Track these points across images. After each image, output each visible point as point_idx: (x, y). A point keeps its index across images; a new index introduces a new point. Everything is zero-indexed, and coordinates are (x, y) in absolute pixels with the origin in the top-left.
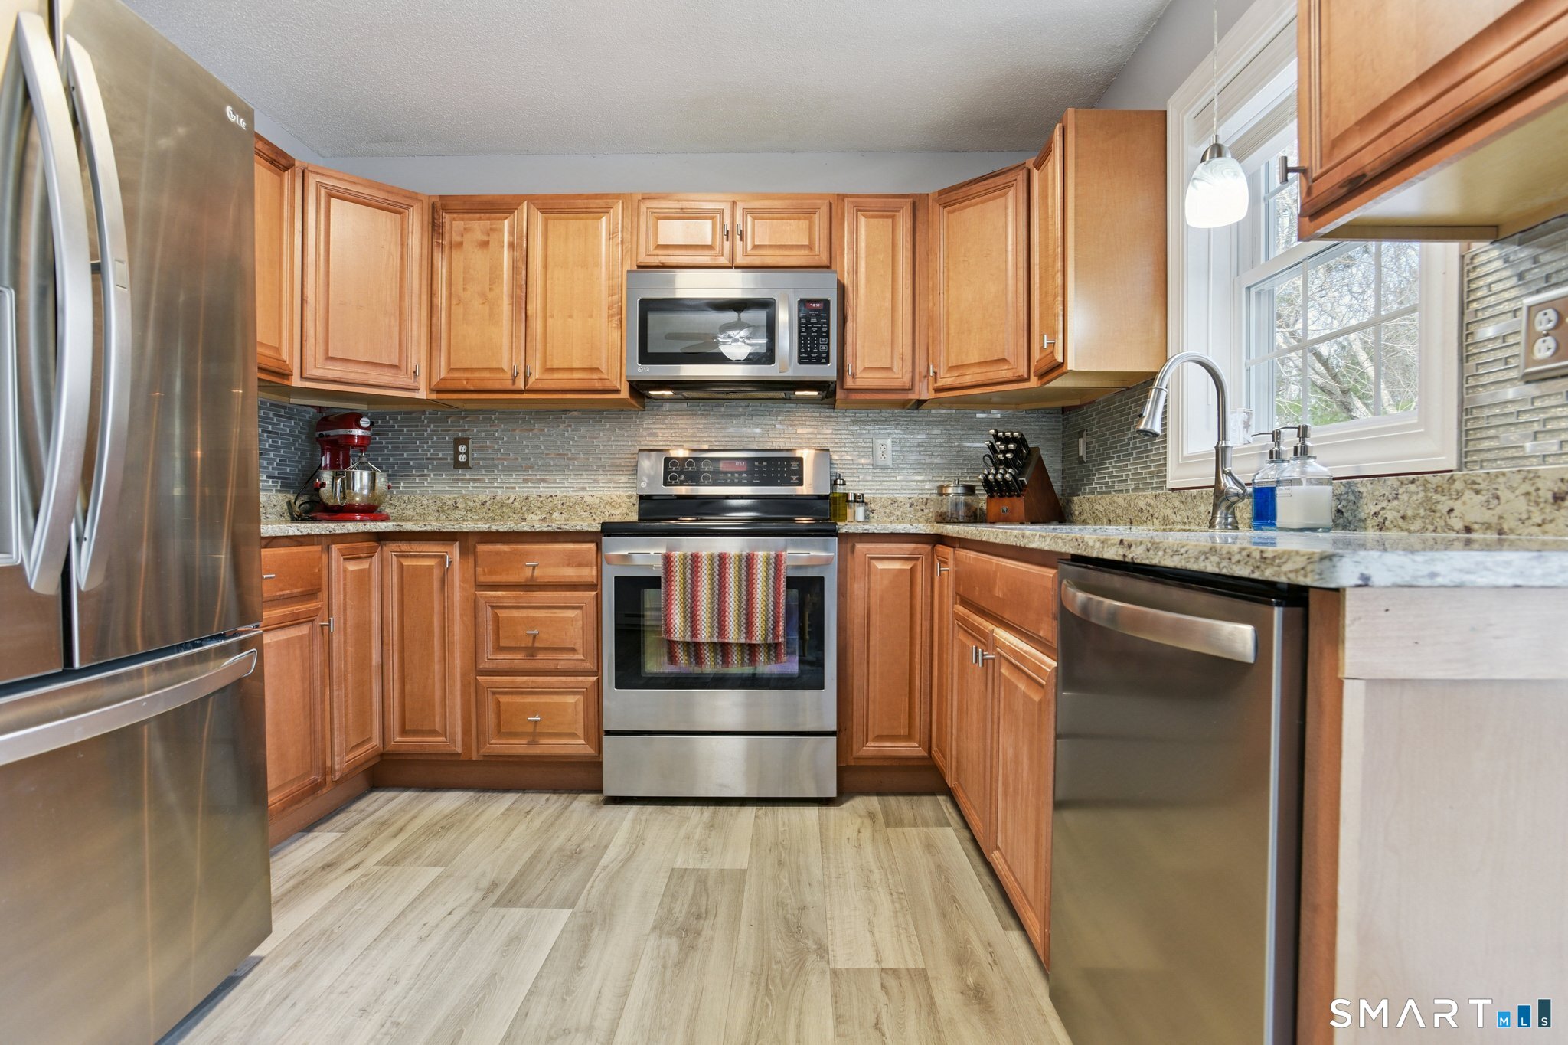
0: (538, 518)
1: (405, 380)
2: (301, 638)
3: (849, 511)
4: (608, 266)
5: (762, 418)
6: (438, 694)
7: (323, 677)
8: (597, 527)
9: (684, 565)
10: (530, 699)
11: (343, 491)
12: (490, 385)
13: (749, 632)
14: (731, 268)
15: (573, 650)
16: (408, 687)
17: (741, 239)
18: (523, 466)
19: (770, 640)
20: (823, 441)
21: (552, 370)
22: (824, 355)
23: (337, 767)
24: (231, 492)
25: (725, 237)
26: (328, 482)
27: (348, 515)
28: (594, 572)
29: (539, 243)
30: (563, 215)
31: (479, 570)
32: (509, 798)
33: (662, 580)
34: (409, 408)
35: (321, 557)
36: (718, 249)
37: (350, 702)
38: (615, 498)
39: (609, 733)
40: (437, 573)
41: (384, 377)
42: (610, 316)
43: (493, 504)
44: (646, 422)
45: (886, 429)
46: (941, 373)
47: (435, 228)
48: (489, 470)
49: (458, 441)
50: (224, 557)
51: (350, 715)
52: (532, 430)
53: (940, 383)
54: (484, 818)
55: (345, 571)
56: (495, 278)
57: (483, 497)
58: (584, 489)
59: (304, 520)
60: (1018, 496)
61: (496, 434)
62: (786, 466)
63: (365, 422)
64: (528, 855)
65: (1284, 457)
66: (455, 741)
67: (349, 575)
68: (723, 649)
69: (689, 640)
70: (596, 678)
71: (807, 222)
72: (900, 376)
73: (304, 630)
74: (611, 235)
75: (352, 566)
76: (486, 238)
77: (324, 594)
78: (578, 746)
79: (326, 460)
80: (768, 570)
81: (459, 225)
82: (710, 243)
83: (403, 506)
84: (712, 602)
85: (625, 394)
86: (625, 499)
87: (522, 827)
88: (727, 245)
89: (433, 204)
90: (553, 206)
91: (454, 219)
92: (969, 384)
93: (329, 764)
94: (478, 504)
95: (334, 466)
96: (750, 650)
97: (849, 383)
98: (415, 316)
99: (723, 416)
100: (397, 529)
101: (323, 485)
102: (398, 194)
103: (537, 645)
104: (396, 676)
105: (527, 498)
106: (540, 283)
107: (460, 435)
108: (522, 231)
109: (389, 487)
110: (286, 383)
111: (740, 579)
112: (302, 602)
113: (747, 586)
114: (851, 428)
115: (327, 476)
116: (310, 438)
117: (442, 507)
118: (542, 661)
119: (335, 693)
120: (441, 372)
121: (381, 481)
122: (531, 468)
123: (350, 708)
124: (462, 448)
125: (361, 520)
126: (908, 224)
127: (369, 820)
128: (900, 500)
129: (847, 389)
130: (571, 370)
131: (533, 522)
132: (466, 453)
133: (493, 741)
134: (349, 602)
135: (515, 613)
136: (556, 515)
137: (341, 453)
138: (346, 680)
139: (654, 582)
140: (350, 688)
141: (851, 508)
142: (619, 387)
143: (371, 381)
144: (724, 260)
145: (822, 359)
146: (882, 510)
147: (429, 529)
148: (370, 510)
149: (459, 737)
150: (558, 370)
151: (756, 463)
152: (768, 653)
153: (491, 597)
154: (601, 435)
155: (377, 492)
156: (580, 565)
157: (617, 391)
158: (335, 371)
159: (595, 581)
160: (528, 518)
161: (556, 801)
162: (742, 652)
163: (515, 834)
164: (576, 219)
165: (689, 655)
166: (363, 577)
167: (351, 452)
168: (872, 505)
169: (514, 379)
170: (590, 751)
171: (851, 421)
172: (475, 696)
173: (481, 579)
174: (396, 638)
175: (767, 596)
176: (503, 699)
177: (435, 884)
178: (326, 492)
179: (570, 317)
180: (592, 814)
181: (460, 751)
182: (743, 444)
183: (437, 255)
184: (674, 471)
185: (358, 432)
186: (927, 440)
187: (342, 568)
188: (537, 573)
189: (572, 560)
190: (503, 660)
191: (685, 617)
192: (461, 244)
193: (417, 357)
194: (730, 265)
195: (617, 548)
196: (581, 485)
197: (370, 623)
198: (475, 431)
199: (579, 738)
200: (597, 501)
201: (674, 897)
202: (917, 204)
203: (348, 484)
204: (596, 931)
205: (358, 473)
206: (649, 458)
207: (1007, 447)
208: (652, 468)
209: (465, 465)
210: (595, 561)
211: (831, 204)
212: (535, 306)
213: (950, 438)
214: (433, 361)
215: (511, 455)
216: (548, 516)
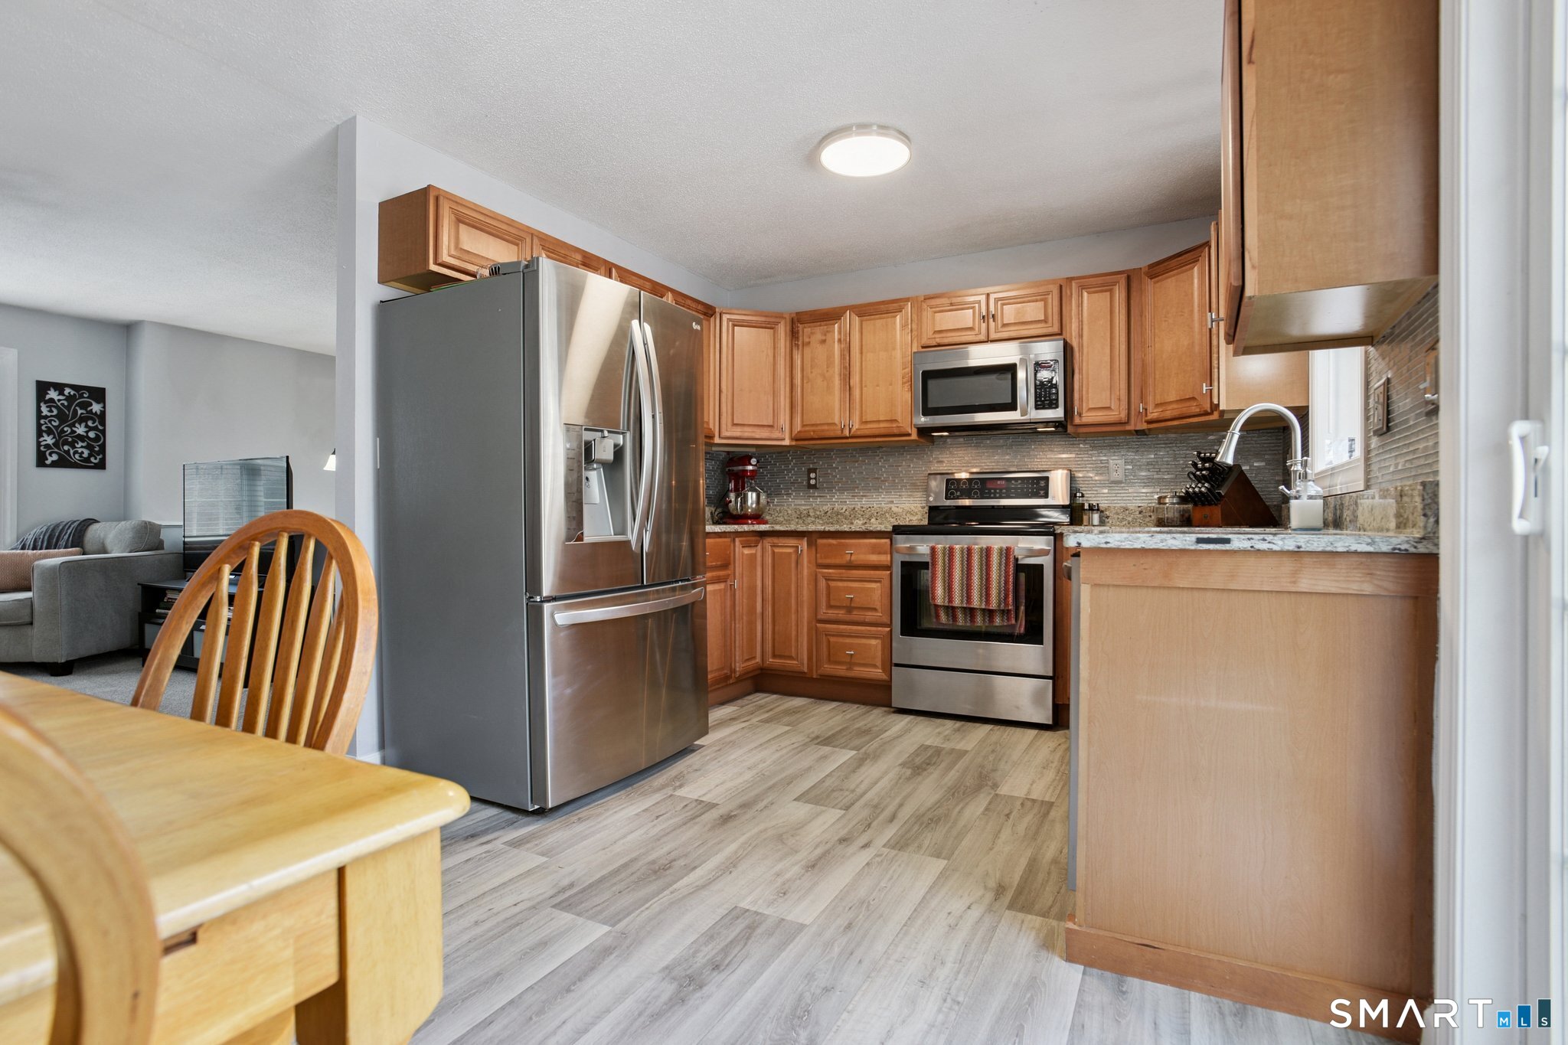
0: (861, 522)
1: (776, 434)
2: (720, 590)
3: (1085, 518)
4: (901, 349)
5: (1019, 447)
6: (794, 633)
7: (731, 617)
8: (890, 529)
9: (944, 554)
10: (848, 641)
11: (741, 506)
12: (827, 434)
13: (988, 601)
14: (987, 342)
15: (875, 610)
16: (777, 628)
17: (994, 321)
18: (850, 487)
19: (1002, 607)
20: (1067, 463)
21: (866, 422)
22: (1054, 402)
23: (737, 669)
24: (690, 506)
25: (982, 321)
26: (733, 500)
27: (745, 521)
28: (889, 558)
29: (857, 336)
30: (873, 317)
31: (818, 555)
32: (834, 704)
33: (930, 564)
34: (780, 450)
35: (730, 546)
36: (977, 329)
37: (745, 632)
38: (913, 508)
39: (897, 665)
40: (794, 557)
41: (764, 433)
42: (903, 383)
43: (832, 513)
44: (935, 453)
45: (1120, 452)
46: (1150, 408)
47: (794, 334)
48: (830, 489)
49: (810, 471)
50: (685, 544)
51: (745, 640)
52: (857, 461)
53: (1150, 417)
54: (817, 711)
55: (743, 554)
56: (830, 363)
57: (825, 508)
58: (892, 502)
59: (720, 524)
60: (1216, 505)
61: (834, 465)
62: (1035, 483)
63: (754, 461)
64: (840, 728)
65: (1309, 478)
66: (803, 664)
67: (744, 557)
68: (970, 612)
69: (947, 604)
70: (889, 629)
71: (1043, 302)
72: (1117, 413)
73: (722, 586)
74: (904, 326)
75: (747, 551)
76: (824, 338)
77: (732, 566)
78: (877, 673)
79: (732, 486)
80: (1001, 559)
81: (807, 330)
82: (971, 326)
83: (776, 514)
84: (962, 579)
85: (914, 436)
86: (920, 509)
87: (838, 718)
88: (984, 326)
89: (792, 319)
90: (866, 311)
91: (805, 327)
92: (1169, 417)
93: (733, 667)
94: (822, 513)
95: (736, 490)
96: (990, 613)
97: (1077, 421)
98: (782, 393)
99: (992, 447)
100: (771, 529)
101: (730, 502)
102: (771, 317)
103: (853, 605)
104: (770, 621)
105: (854, 509)
106: (858, 364)
107: (811, 466)
108: (846, 331)
109: (768, 502)
110: (712, 441)
111: (981, 565)
112: (721, 570)
113: (986, 569)
114: (1090, 452)
115: (732, 496)
116: (723, 471)
117: (800, 515)
118: (856, 616)
119: (737, 626)
120: (798, 427)
121: (763, 497)
122: (857, 487)
123: (745, 636)
124: (813, 475)
125: (752, 524)
126: (1124, 295)
127: (754, 704)
128: (1132, 508)
129: (1076, 425)
130: (879, 421)
131: (858, 525)
132: (815, 479)
133: (826, 666)
134: (744, 572)
135: (840, 584)
136: (873, 520)
137: (741, 482)
138: (742, 619)
139: (924, 565)
140: (744, 624)
141: (1086, 515)
142: (910, 432)
143: (757, 436)
144: (982, 337)
145: (1053, 405)
146: (1116, 516)
147: (789, 529)
148: (757, 517)
149: (805, 662)
150: (871, 422)
151: (1013, 482)
152: (1003, 617)
153: (825, 573)
154: (904, 463)
155: (761, 505)
156: (880, 553)
157: (909, 435)
158: (737, 432)
159: (889, 564)
160: (855, 523)
161: (863, 709)
162: (984, 615)
163: (834, 719)
164: (880, 319)
165: (948, 615)
166: (752, 558)
167: (746, 479)
168: (1107, 513)
169: (842, 430)
170: (885, 677)
171: (1091, 447)
172: (815, 635)
173: (820, 561)
174: (770, 597)
175: (1000, 576)
176: (832, 639)
177: (787, 732)
178: (732, 505)
179: (878, 386)
180: (883, 716)
181: (806, 671)
182: (1006, 467)
183: (795, 352)
184: (954, 487)
185: (750, 468)
186: (1155, 460)
187: (741, 552)
188: (853, 558)
189: (875, 550)
190: (832, 614)
191: (944, 589)
192: (809, 343)
193: (784, 419)
194: (986, 340)
195: (903, 542)
196: (890, 500)
197: (756, 586)
198: (821, 463)
199: (878, 668)
200: (901, 510)
201: (918, 755)
202: (1130, 279)
203: (745, 500)
204: (868, 761)
205: (750, 493)
206: (935, 480)
207: (1203, 465)
208: (937, 486)
209: (814, 487)
210: (889, 550)
211: (1061, 286)
212: (855, 380)
213: (1175, 459)
214: (793, 421)
215: (844, 479)
216: (868, 521)
